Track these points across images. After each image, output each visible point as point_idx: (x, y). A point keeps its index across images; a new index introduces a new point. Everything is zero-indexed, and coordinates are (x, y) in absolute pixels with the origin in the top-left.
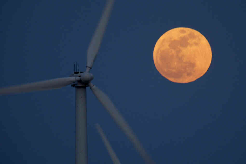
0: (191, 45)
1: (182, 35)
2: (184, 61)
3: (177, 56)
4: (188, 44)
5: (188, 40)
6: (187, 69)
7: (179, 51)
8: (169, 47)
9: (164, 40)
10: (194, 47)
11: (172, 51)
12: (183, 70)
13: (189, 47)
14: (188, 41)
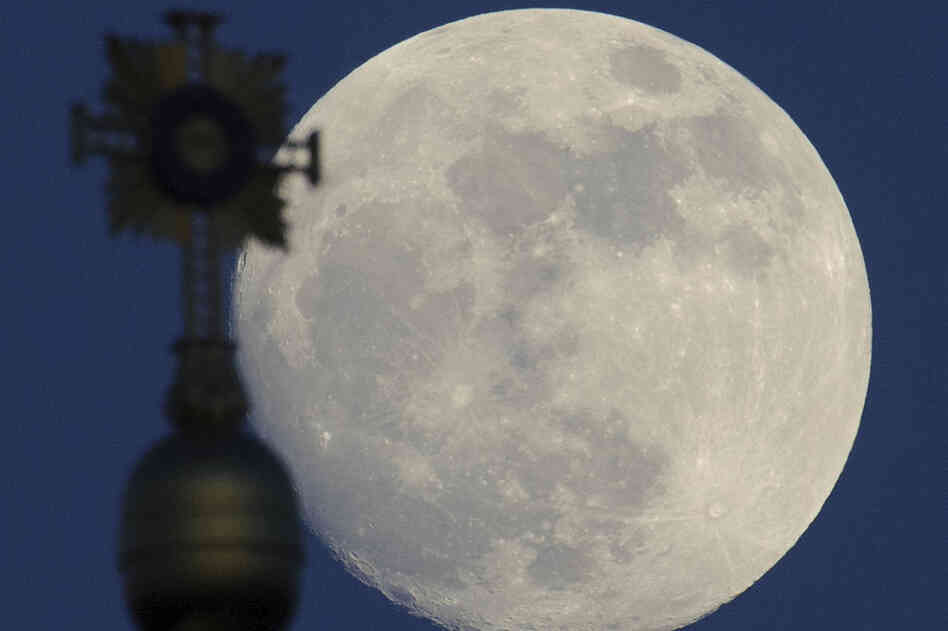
0: (690, 245)
1: (630, 103)
2: (564, 397)
3: (510, 316)
4: (668, 221)
5: (681, 174)
6: (563, 495)
7: (550, 275)
8: (445, 194)
9: (412, 98)
10: (719, 283)
11: (465, 247)
12: (513, 490)
13: (660, 264)
14: (679, 197)
